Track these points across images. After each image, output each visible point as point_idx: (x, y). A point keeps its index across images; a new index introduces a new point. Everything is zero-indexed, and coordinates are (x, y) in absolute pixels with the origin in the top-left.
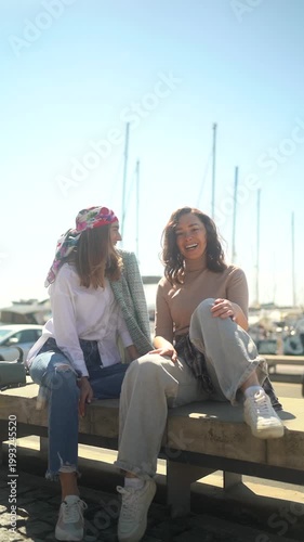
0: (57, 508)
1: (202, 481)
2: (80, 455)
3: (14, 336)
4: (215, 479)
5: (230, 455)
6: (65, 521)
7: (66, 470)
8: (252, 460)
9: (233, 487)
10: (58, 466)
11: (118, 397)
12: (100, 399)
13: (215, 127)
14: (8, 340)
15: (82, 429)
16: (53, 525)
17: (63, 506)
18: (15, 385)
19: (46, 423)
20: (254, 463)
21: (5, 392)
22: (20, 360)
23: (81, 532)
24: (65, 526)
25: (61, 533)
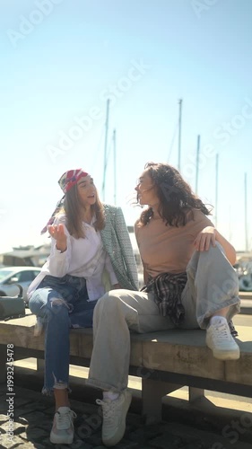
0: (51, 417)
1: (171, 395)
2: (71, 374)
3: (14, 276)
4: (182, 394)
5: (195, 373)
6: (58, 427)
7: (59, 387)
8: (212, 377)
9: (197, 399)
10: (53, 383)
13: (181, 102)
14: (9, 279)
15: (73, 353)
17: (57, 415)
18: (16, 316)
19: (42, 347)
20: (215, 380)
21: (8, 322)
22: (20, 296)
23: (72, 437)
24: (58, 432)
25: (55, 438)
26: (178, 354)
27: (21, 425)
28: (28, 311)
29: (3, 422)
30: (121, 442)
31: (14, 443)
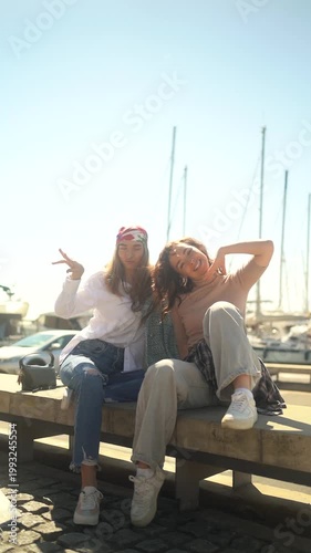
1: (210, 479)
2: (100, 453)
3: (56, 341)
4: (224, 479)
5: (230, 454)
6: (82, 508)
7: (88, 463)
8: (249, 459)
9: (242, 487)
10: (82, 459)
11: (136, 400)
12: (120, 401)
13: (264, 131)
14: (50, 345)
15: (103, 429)
16: (73, 512)
17: (82, 495)
19: (71, 422)
20: (250, 462)
21: (35, 394)
22: (51, 365)
23: (97, 517)
24: (82, 512)
25: (79, 518)
26: (214, 434)
27: (44, 505)
28: (59, 382)
29: (26, 501)
30: (149, 526)
31: (35, 522)
